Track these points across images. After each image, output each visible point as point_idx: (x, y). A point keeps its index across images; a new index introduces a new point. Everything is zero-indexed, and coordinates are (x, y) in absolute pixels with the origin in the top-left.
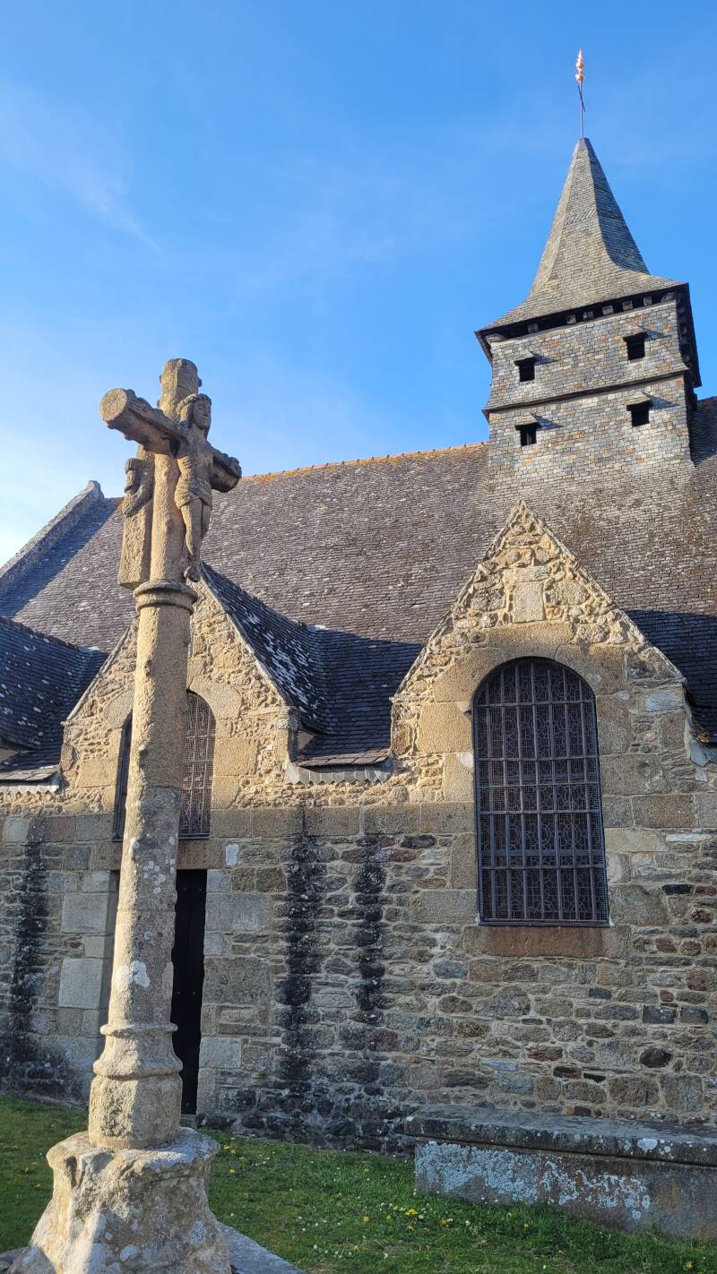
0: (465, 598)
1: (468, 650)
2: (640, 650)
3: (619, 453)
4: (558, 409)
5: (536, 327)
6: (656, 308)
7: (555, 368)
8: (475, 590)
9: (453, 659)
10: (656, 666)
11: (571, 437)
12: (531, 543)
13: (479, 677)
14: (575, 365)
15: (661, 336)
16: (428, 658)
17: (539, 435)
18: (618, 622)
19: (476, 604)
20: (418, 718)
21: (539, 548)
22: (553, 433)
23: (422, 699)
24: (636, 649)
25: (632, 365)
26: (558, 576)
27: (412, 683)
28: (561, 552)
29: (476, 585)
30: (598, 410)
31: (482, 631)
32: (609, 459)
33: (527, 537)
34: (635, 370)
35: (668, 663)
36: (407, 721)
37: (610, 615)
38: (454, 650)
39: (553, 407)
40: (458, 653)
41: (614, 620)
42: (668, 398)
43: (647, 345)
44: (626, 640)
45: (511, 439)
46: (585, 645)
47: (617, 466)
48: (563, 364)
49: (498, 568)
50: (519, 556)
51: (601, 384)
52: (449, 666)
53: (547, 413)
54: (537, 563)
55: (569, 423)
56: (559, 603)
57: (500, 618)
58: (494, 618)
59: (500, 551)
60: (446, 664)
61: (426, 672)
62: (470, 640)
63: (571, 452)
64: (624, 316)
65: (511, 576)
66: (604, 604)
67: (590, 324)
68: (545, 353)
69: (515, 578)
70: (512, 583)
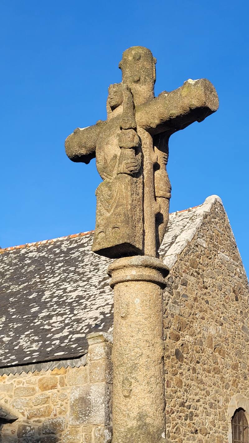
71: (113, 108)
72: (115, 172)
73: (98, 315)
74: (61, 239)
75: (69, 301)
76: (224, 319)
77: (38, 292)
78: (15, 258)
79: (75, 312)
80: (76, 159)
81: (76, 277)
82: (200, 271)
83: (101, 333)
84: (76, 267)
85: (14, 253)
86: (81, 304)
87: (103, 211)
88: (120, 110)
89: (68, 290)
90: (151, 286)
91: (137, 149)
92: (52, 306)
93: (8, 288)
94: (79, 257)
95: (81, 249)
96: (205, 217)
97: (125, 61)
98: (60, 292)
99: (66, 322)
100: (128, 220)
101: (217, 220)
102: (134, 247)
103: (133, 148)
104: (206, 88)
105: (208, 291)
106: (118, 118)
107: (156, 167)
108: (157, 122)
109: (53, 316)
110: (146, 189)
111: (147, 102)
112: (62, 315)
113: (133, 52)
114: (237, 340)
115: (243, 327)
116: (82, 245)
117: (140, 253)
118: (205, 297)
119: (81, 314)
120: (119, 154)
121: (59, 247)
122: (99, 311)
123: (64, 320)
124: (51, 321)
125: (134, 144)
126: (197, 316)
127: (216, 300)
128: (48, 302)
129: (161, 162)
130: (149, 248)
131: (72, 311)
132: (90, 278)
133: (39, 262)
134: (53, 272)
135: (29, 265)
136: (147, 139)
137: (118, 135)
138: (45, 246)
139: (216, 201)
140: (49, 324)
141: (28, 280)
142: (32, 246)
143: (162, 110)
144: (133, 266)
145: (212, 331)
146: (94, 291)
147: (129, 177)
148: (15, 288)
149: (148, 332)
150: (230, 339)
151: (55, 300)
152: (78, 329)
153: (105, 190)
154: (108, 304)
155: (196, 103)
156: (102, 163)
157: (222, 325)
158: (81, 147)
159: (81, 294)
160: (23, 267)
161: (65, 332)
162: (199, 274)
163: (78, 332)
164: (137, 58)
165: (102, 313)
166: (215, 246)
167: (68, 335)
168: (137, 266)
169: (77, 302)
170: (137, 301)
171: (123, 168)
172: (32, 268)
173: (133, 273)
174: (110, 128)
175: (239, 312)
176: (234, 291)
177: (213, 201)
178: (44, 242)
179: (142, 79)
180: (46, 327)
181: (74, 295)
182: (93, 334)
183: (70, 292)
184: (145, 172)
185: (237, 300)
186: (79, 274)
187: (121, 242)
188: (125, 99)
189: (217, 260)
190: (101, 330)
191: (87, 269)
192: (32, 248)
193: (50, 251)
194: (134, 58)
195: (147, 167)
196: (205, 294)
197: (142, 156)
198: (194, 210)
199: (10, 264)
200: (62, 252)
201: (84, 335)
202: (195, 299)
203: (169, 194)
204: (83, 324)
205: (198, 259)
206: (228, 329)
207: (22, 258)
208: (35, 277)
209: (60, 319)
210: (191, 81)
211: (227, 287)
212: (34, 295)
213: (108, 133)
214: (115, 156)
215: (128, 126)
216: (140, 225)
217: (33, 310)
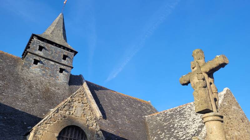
0: (64, 105)
1: (61, 119)
2: (99, 131)
3: (55, 76)
4: (45, 61)
5: (46, 41)
6: (71, 53)
7: (47, 52)
8: (67, 104)
9: (57, 121)
10: (101, 135)
11: (45, 68)
12: (82, 98)
13: (63, 127)
14: (52, 54)
15: (70, 58)
16: (50, 118)
17: (39, 64)
18: (96, 123)
19: (66, 108)
20: (42, 135)
21: (83, 100)
22: (42, 65)
23: (45, 130)
24: (98, 130)
25: (63, 60)
26: (86, 108)
27: (43, 124)
28: (87, 103)
29: (67, 103)
30: (53, 65)
31: (66, 115)
32: (52, 76)
33: (82, 96)
34: (63, 62)
35: (103, 135)
36: (38, 136)
37: (94, 121)
38: (58, 118)
39: (44, 59)
40: (58, 119)
41: (95, 122)
42: (68, 70)
43: (67, 58)
44: (96, 128)
45: (31, 61)
46: (88, 126)
47: (54, 79)
48: (49, 52)
49: (73, 101)
50: (79, 100)
51: (56, 61)
52: (55, 122)
53: (42, 60)
54: (82, 103)
55: (46, 65)
56: (85, 114)
57: (71, 114)
58: (70, 113)
59: (75, 97)
60: (54, 121)
61: (48, 122)
62: (63, 117)
63: (44, 71)
64: (64, 50)
65: (76, 104)
66: (94, 118)
67: (57, 48)
68: (46, 48)
69: (77, 105)
70: (76, 106)
71: (193, 68)
72: (198, 87)
73: (194, 131)
74: (177, 107)
75: (183, 127)
76: (240, 129)
77: (173, 125)
78: (164, 115)
79: (186, 130)
80: (184, 85)
81: (184, 119)
82: (227, 113)
83: (196, 137)
84: (184, 116)
85: (163, 113)
86: (187, 128)
87: (197, 100)
88: (195, 69)
89: (182, 123)
90: (218, 122)
91: (204, 79)
92: (178, 129)
93: (163, 124)
94: (184, 112)
95: (184, 110)
96: (225, 95)
97: (194, 54)
98: (180, 124)
99: (184, 133)
100: (206, 102)
101: (229, 96)
102: (209, 110)
103: (203, 79)
104: (223, 57)
105: (231, 120)
106: (195, 71)
107: (211, 84)
108: (209, 70)
109: (179, 132)
110: (209, 91)
111: (204, 65)
112: (182, 131)
113: (196, 51)
114: (246, 136)
115: (248, 132)
116: (184, 109)
117: (212, 111)
118: (230, 122)
119: (188, 131)
120: (198, 82)
121: (177, 110)
122: (194, 129)
123: (183, 133)
124: (179, 134)
125: (203, 78)
126: (229, 129)
127: (235, 123)
128: (176, 128)
129: (212, 82)
130: (214, 110)
131: (185, 130)
132: (189, 119)
133: (171, 115)
134: (176, 118)
135: (168, 116)
136: (206, 76)
137: (197, 76)
138: (172, 110)
139: (227, 89)
140: (178, 135)
141: (169, 121)
142: (168, 110)
143: (209, 66)
144: (210, 116)
145: (236, 134)
146: (191, 123)
147: (203, 88)
148: (165, 124)
149: (220, 138)
150: (244, 136)
151: (179, 127)
152: (188, 136)
153: (196, 93)
154: (196, 127)
155: (221, 62)
156: (193, 85)
157: (239, 131)
158: (185, 81)
159: (187, 124)
160: (166, 117)
161: (184, 137)
162: (227, 114)
163: (188, 137)
164: (198, 52)
165: (195, 130)
166: (230, 104)
167: (185, 138)
168: (212, 116)
169: (186, 127)
170: (215, 127)
171: (200, 85)
172: (169, 117)
173: (211, 118)
174: (194, 74)
175: (245, 126)
176: (241, 119)
177: (226, 90)
178: (172, 109)
179: (201, 58)
180: (178, 136)
181: (185, 125)
182: (193, 137)
183: (183, 124)
184: (208, 86)
185: (243, 122)
186: (185, 118)
187: (205, 109)
188: (197, 65)
189: (232, 109)
190: (196, 136)
191: (187, 116)
192: (168, 111)
193: (174, 111)
194: (197, 53)
195: (208, 84)
196: (231, 121)
197: (206, 81)
198: (220, 93)
199: (163, 117)
200: (178, 111)
201: (191, 138)
202: (227, 123)
203: (217, 92)
204: (190, 134)
205: (225, 110)
206: (242, 133)
207: (166, 114)
208: (171, 120)
209: (181, 133)
210: (217, 56)
211: (238, 118)
212: (172, 126)
213: (193, 76)
214: (197, 82)
215: (199, 73)
216: (210, 102)
217: (172, 130)
